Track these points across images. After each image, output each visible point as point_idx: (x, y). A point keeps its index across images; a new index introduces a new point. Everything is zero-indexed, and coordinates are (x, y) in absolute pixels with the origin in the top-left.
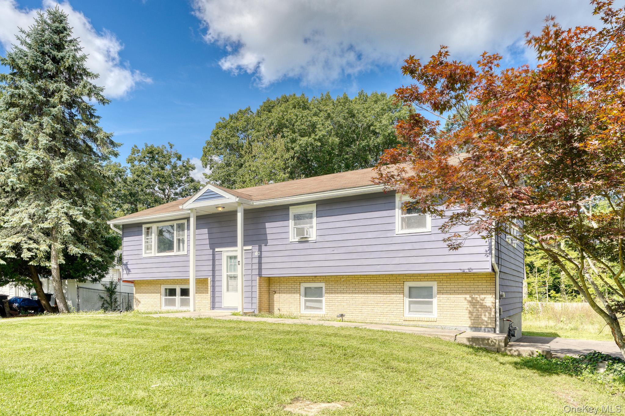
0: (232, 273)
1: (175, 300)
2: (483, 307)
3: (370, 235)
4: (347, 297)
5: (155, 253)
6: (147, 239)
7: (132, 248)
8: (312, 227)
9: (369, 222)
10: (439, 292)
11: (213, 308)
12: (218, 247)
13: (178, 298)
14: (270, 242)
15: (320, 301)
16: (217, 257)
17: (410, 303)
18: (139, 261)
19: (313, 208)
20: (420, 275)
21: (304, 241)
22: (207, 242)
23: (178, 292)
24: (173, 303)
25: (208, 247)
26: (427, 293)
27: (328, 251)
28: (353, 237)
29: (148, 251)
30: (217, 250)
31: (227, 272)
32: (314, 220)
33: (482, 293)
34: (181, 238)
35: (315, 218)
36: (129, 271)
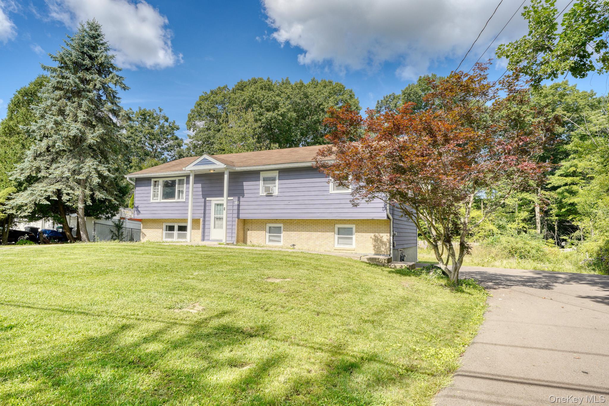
0: (219, 216)
1: (173, 234)
2: (382, 242)
3: (313, 193)
5: (160, 200)
6: (155, 189)
7: (142, 195)
8: (275, 186)
9: (313, 185)
10: (356, 232)
11: (203, 240)
12: (208, 197)
13: (176, 232)
14: (246, 195)
15: (280, 237)
16: (207, 204)
17: (339, 238)
18: (147, 205)
19: (276, 174)
20: (345, 220)
21: (270, 195)
22: (201, 193)
23: (176, 228)
24: (172, 236)
25: (201, 197)
26: (349, 232)
27: (286, 203)
28: (302, 194)
29: (154, 198)
30: (207, 199)
31: (215, 215)
32: (277, 181)
33: (382, 233)
34: (181, 189)
36: (139, 212)
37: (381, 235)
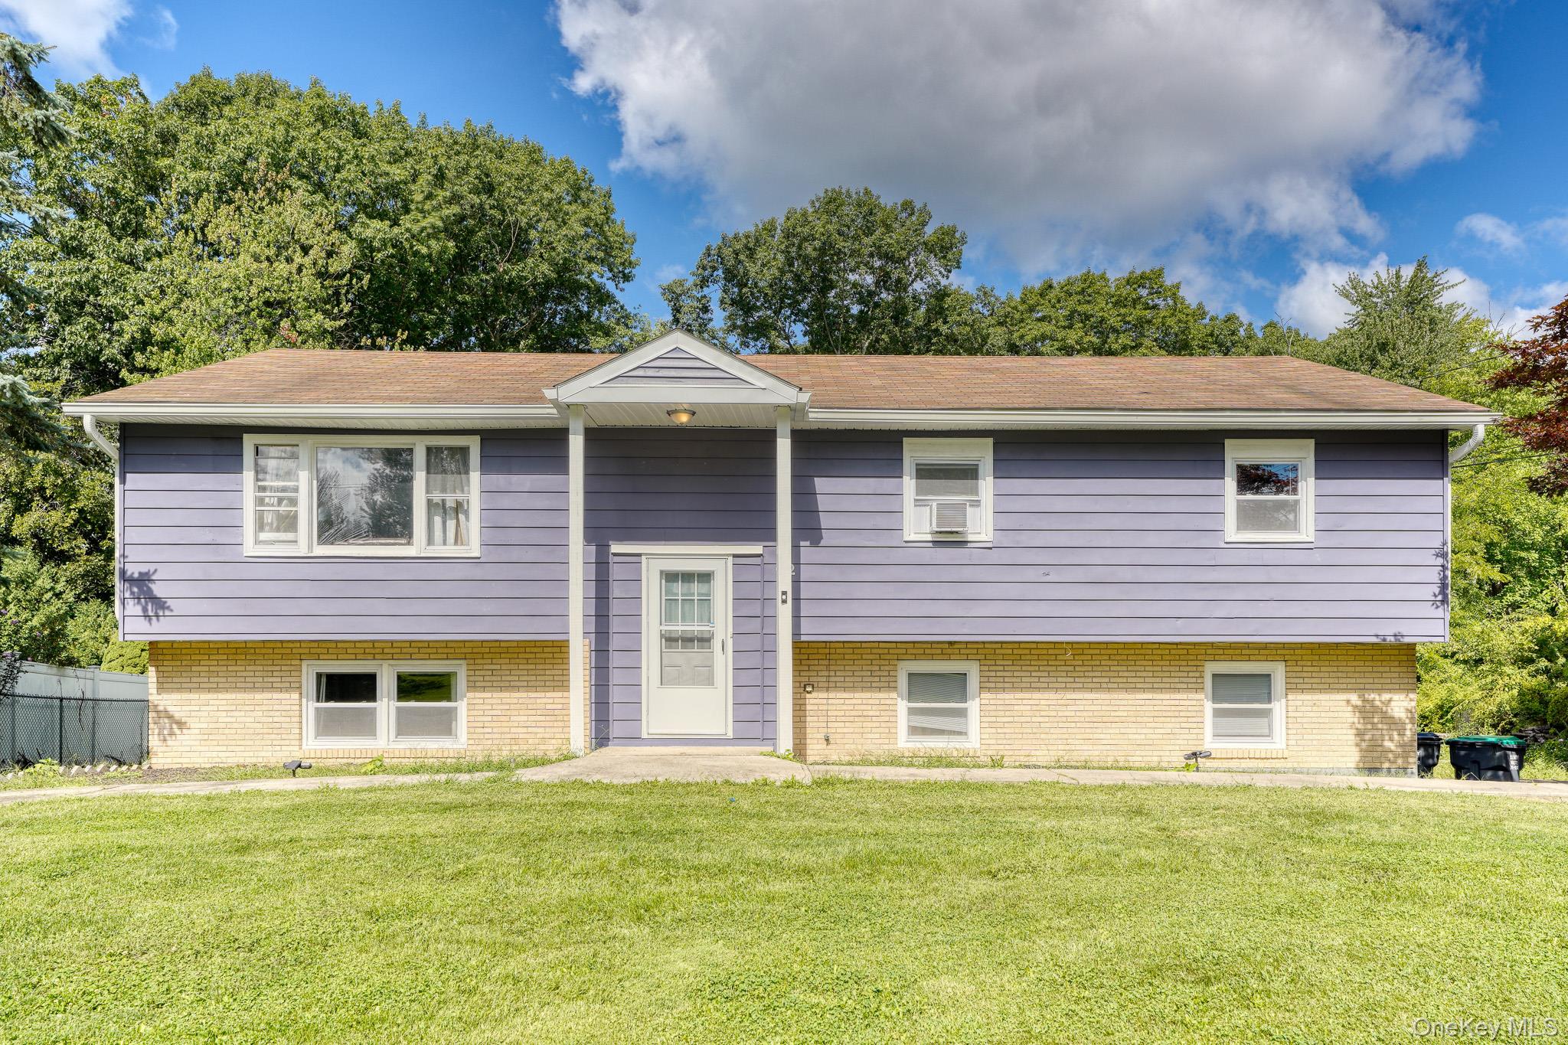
0: (687, 628)
1: (372, 712)
2: (1393, 723)
3: (1152, 539)
4: (1045, 699)
5: (310, 547)
7: (179, 517)
8: (976, 504)
9: (1152, 505)
10: (1293, 688)
11: (601, 739)
12: (621, 539)
13: (386, 706)
14: (827, 538)
15: (962, 713)
16: (616, 571)
17: (1218, 713)
18: (216, 571)
19: (983, 453)
21: (950, 540)
23: (386, 684)
24: (366, 726)
26: (1256, 689)
27: (1031, 574)
28: (1107, 540)
29: (263, 536)
30: (615, 548)
31: (664, 623)
32: (987, 485)
33: (1390, 690)
34: (449, 498)
35: (990, 479)
36: (160, 604)
37: (1386, 696)
